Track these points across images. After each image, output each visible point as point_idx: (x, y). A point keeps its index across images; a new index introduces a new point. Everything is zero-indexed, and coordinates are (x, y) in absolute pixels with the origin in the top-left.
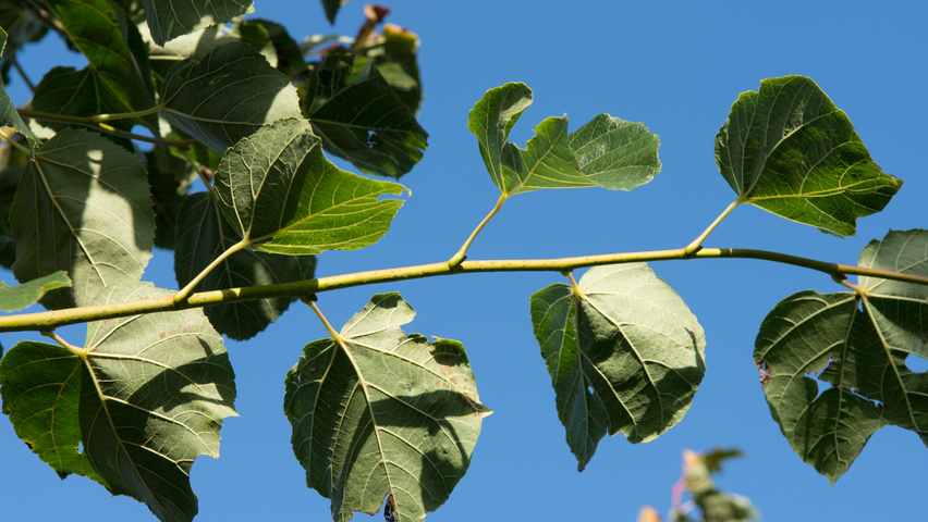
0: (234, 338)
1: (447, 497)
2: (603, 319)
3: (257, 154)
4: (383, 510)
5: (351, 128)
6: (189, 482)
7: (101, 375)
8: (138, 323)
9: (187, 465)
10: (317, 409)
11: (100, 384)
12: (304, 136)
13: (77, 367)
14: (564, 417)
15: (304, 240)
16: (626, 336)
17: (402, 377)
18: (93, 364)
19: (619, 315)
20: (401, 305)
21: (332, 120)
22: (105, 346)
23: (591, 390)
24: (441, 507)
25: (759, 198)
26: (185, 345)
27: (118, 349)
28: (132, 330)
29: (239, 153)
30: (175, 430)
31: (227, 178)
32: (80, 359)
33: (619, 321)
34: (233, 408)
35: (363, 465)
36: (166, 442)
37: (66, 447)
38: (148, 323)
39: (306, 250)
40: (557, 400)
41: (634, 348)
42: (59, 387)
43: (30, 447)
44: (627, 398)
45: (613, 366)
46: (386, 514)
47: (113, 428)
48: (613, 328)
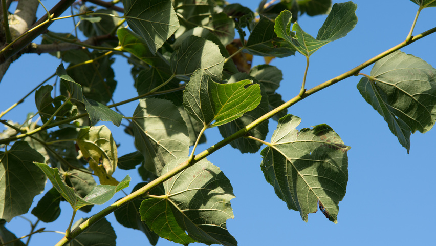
0: (252, 153)
1: (345, 192)
2: (387, 85)
3: (194, 89)
4: (319, 209)
5: (264, 43)
6: (228, 232)
7: (177, 203)
8: (183, 175)
9: (224, 225)
10: (277, 177)
11: (178, 206)
12: (204, 75)
13: (167, 203)
14: (394, 132)
15: (229, 115)
16: (400, 89)
17: (304, 150)
18: (172, 199)
19: (393, 80)
20: (293, 119)
21: (255, 43)
22: (173, 190)
23: (396, 117)
24: (344, 197)
25: (428, 4)
26: (204, 177)
27: (179, 189)
28: (182, 179)
29: (188, 91)
30: (214, 213)
31: (188, 104)
32: (166, 200)
33: (394, 83)
34: (233, 195)
35: (303, 193)
36: (212, 220)
37: (181, 235)
38: (187, 174)
39: (235, 117)
40: (389, 126)
41: (405, 92)
42: (165, 213)
43: (168, 239)
44: (413, 115)
45: (400, 103)
46: (321, 210)
47: (191, 221)
48: (392, 87)
